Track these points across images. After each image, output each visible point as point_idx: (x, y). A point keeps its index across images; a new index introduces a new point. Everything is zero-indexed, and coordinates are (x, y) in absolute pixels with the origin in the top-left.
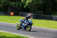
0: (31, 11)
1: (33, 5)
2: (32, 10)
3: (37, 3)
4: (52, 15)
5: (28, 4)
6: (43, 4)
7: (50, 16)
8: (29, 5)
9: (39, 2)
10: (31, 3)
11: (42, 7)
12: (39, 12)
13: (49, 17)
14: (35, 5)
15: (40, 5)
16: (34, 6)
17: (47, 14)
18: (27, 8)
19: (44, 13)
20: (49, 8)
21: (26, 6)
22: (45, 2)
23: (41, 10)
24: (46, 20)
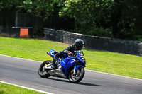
0: (79, 26)
1: (85, 9)
2: (82, 23)
3: (95, 4)
4: (137, 39)
5: (70, 8)
6: (112, 7)
7: (130, 42)
8: (74, 10)
9: (101, 2)
10: (78, 4)
11: (109, 16)
12: (101, 29)
13: (129, 46)
14: (90, 9)
15: (105, 10)
16: (87, 14)
17: (122, 37)
18: (68, 17)
19: (114, 33)
20: (129, 19)
21: (66, 12)
22: (118, 2)
23: (106, 26)
24: (119, 52)
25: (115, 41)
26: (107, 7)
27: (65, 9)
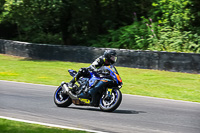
0: (23, 33)
1: (29, 13)
2: (26, 29)
3: (40, 7)
4: (91, 45)
5: (10, 12)
6: (61, 9)
7: (84, 48)
8: (16, 15)
9: (47, 4)
10: (20, 7)
11: (57, 20)
12: (49, 36)
13: (83, 53)
14: (35, 12)
15: (52, 13)
16: (32, 18)
17: (75, 43)
18: (9, 23)
19: (64, 39)
20: (81, 23)
21: (6, 17)
22: (66, 2)
23: (54, 31)
24: (72, 61)
25: (66, 48)
26: (54, 9)
27: (5, 14)
